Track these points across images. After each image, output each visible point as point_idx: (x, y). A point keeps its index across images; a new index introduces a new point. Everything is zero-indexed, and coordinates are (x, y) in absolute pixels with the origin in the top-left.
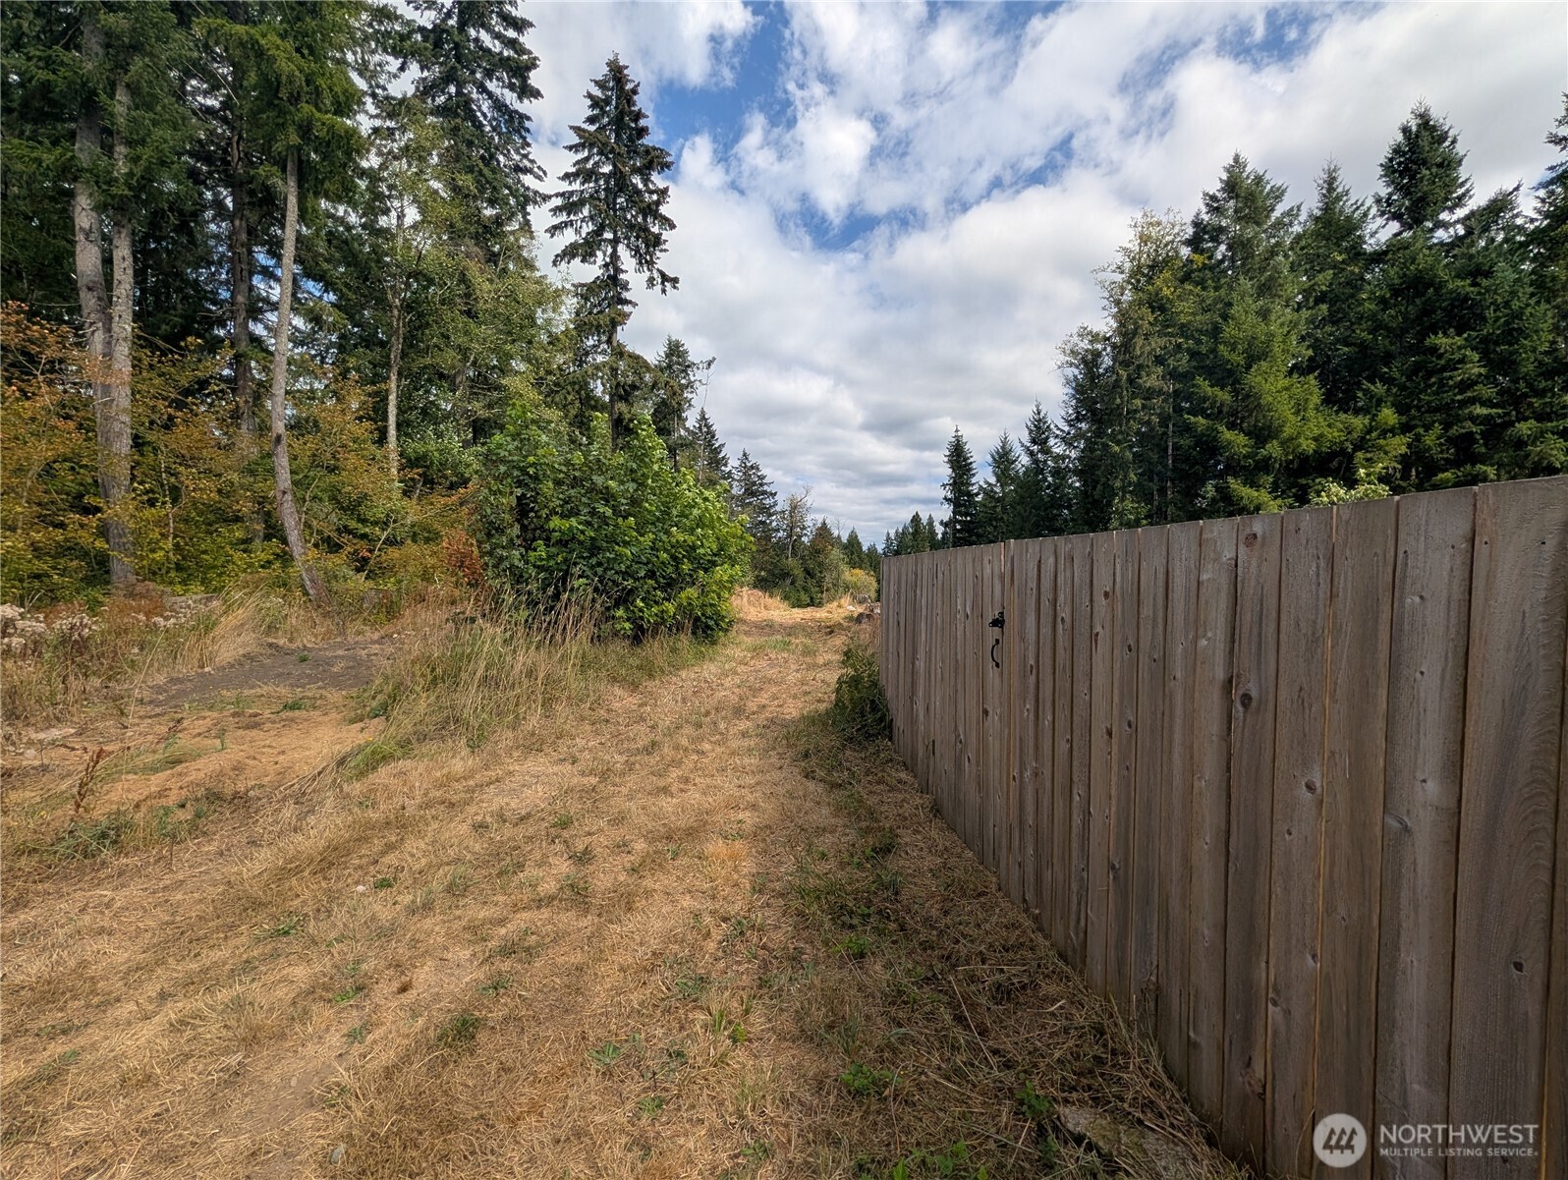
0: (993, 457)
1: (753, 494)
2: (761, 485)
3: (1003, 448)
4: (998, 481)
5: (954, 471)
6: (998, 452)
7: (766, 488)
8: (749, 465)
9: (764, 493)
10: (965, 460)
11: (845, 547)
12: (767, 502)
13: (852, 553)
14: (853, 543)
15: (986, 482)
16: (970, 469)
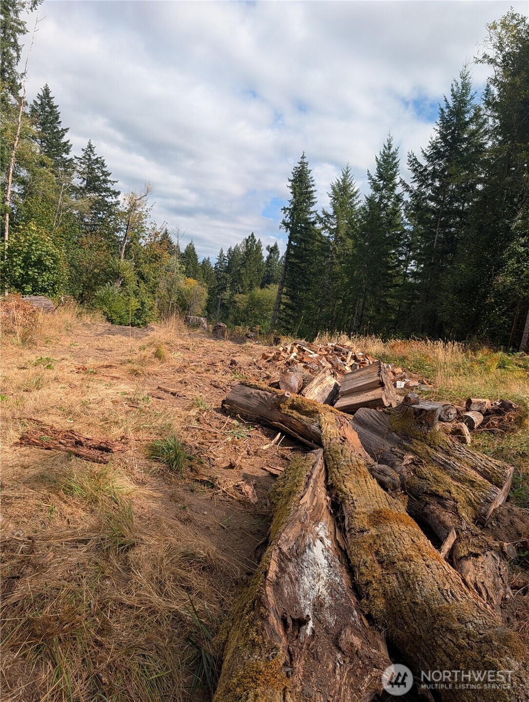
0: (333, 188)
1: (95, 189)
2: (105, 181)
3: (344, 181)
4: (335, 213)
5: (295, 197)
6: (338, 185)
7: (109, 185)
8: (94, 158)
9: (107, 190)
10: (307, 188)
11: (182, 256)
12: (109, 200)
13: (188, 264)
14: (189, 255)
15: (324, 213)
16: (310, 198)
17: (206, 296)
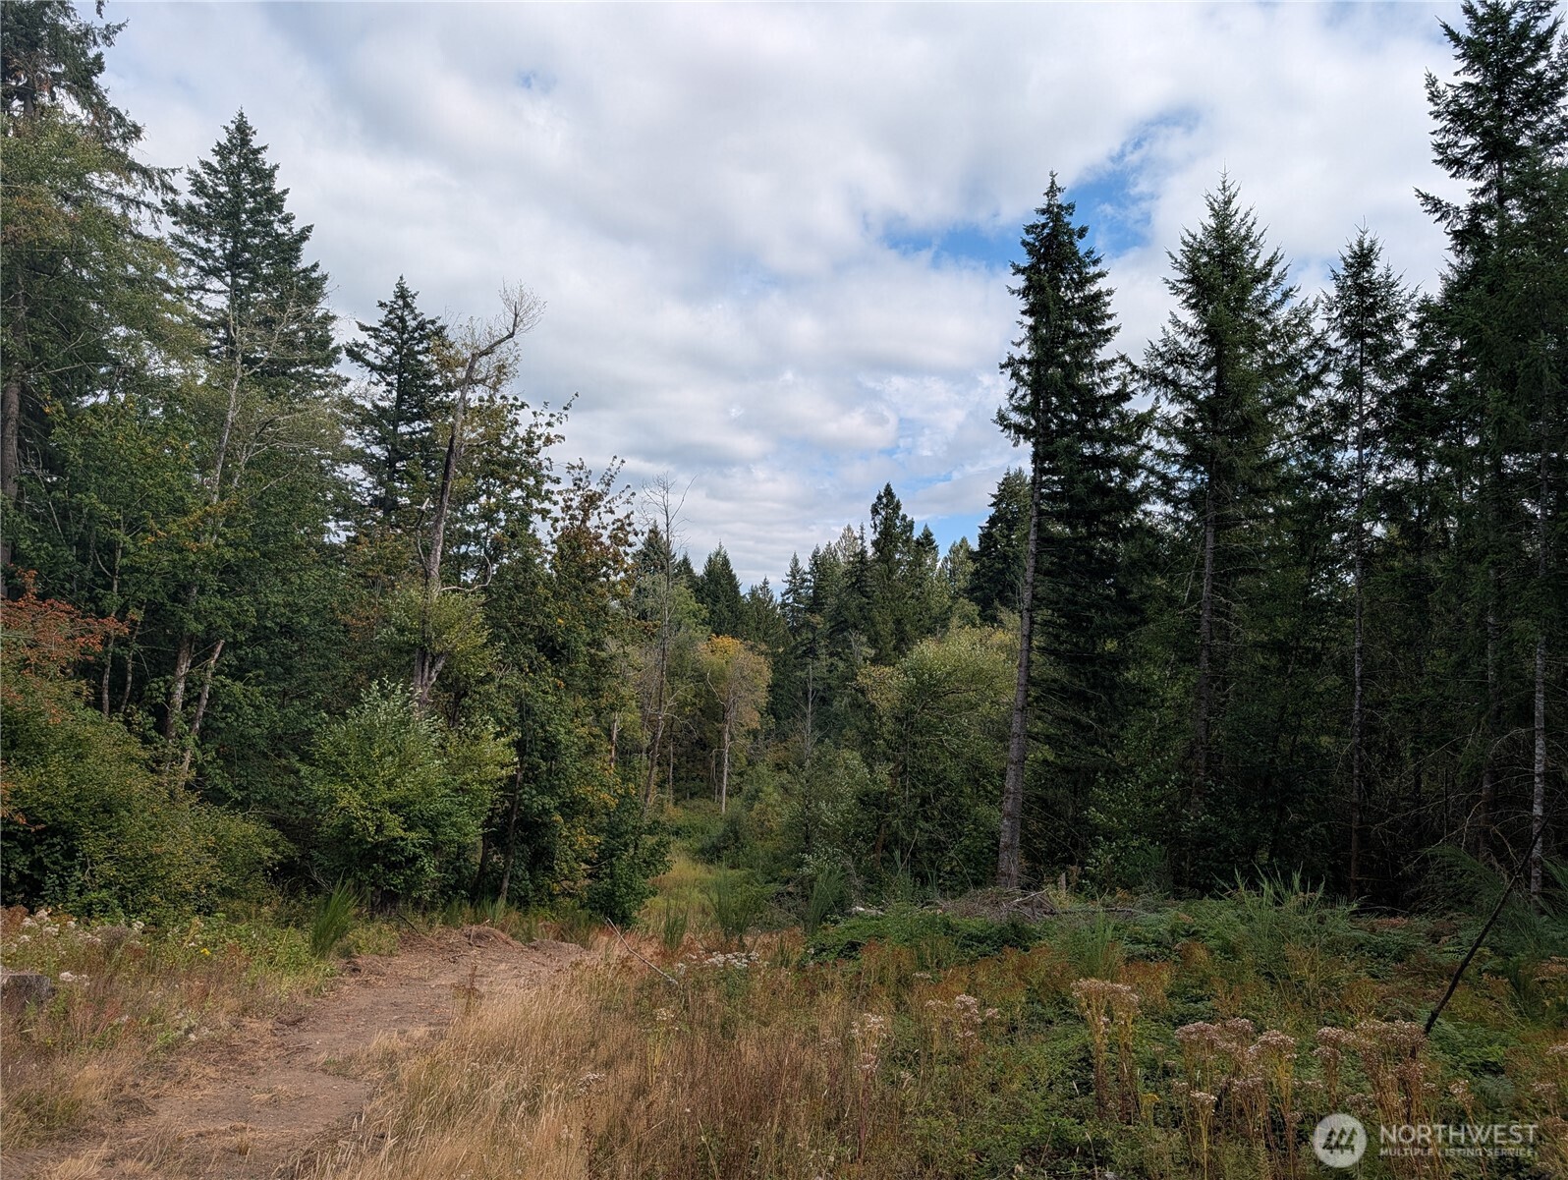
17: (768, 674)
